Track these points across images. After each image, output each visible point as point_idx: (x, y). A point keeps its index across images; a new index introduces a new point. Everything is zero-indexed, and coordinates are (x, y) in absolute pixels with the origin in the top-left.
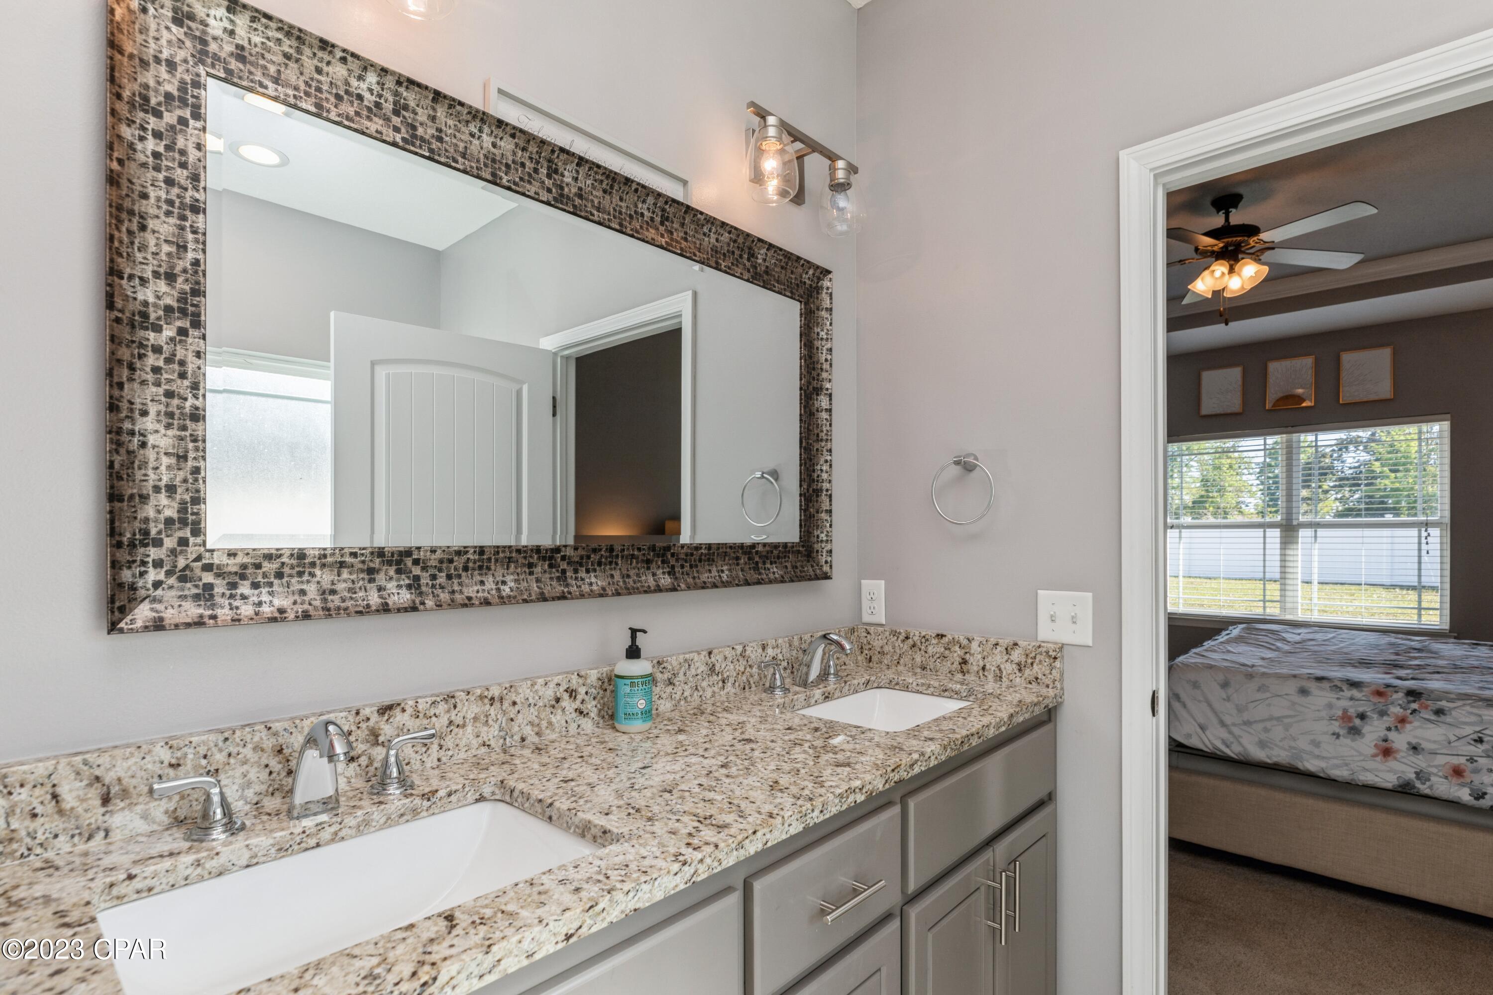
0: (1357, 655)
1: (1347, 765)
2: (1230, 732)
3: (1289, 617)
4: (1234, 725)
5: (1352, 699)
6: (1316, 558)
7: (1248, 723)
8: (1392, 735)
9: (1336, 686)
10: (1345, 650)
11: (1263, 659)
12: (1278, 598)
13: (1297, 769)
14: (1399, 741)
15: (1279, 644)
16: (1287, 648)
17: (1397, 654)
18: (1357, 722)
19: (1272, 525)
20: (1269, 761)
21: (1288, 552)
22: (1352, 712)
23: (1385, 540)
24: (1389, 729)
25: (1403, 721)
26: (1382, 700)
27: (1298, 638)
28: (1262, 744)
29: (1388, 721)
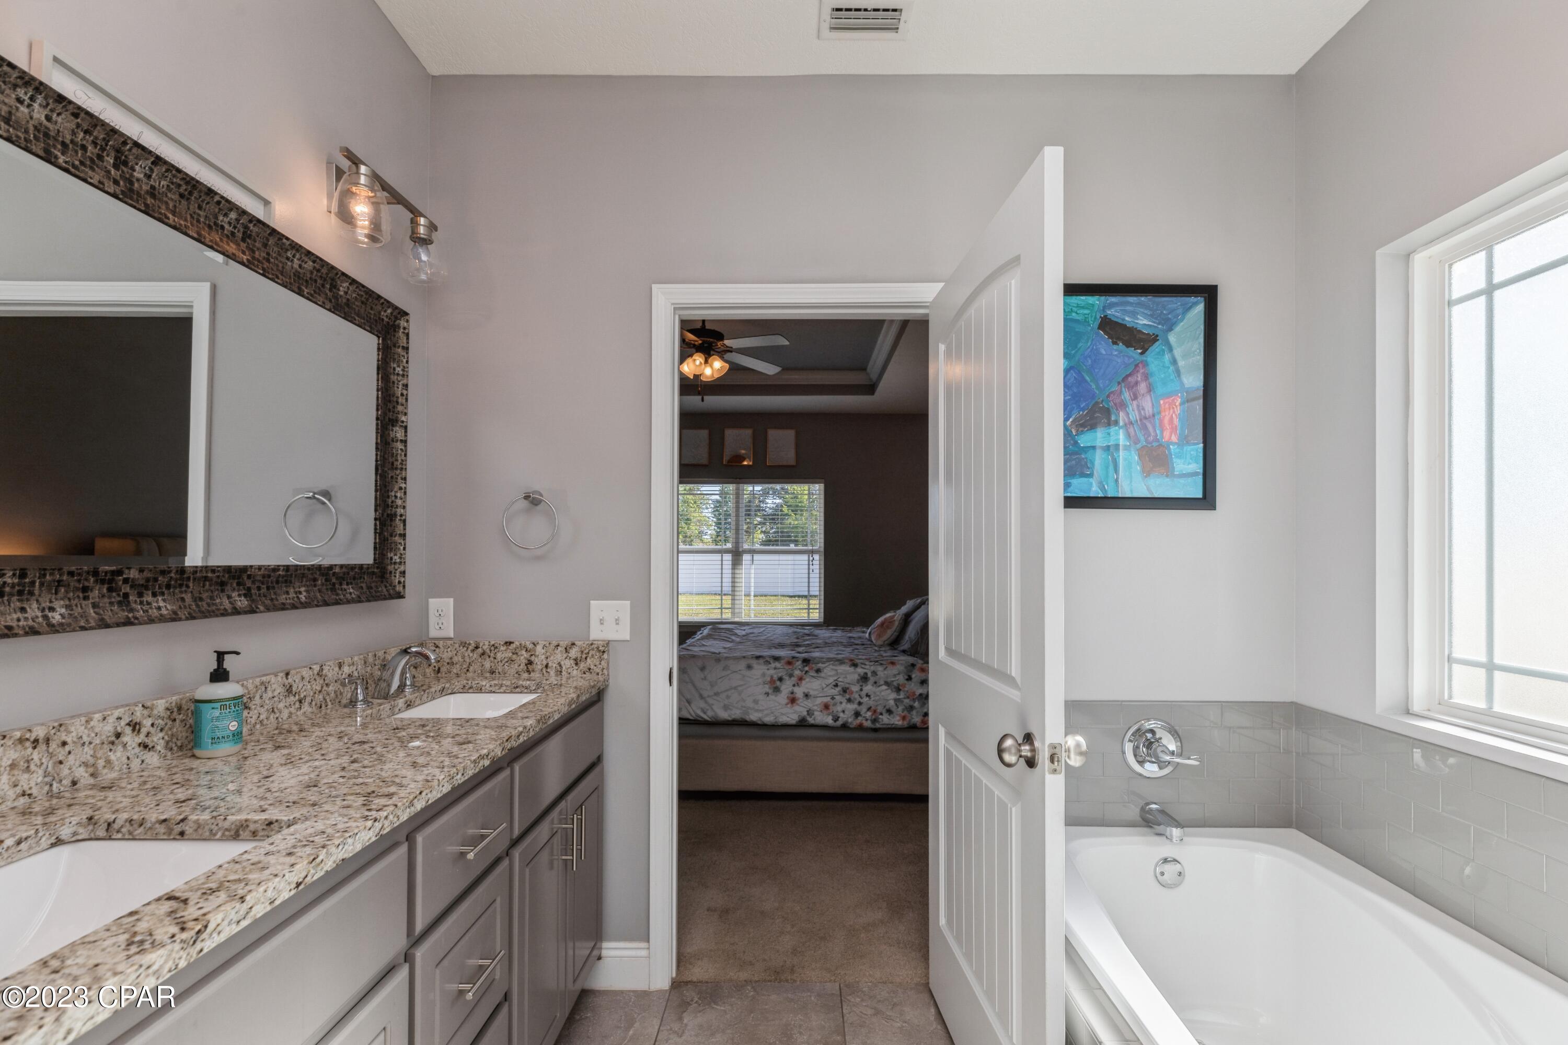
0: (777, 641)
1: (772, 713)
2: (706, 702)
3: (737, 620)
4: (709, 696)
5: (775, 668)
6: (753, 576)
7: (717, 694)
8: (796, 689)
9: (767, 661)
10: (772, 638)
11: (725, 648)
12: (730, 606)
13: (746, 721)
14: (799, 692)
15: (733, 638)
16: (738, 640)
17: (798, 638)
18: (778, 683)
19: (727, 551)
20: (730, 719)
21: (737, 571)
22: (775, 677)
23: (790, 562)
24: (794, 685)
25: (801, 679)
26: (791, 667)
27: (744, 633)
28: (726, 708)
29: (794, 680)
